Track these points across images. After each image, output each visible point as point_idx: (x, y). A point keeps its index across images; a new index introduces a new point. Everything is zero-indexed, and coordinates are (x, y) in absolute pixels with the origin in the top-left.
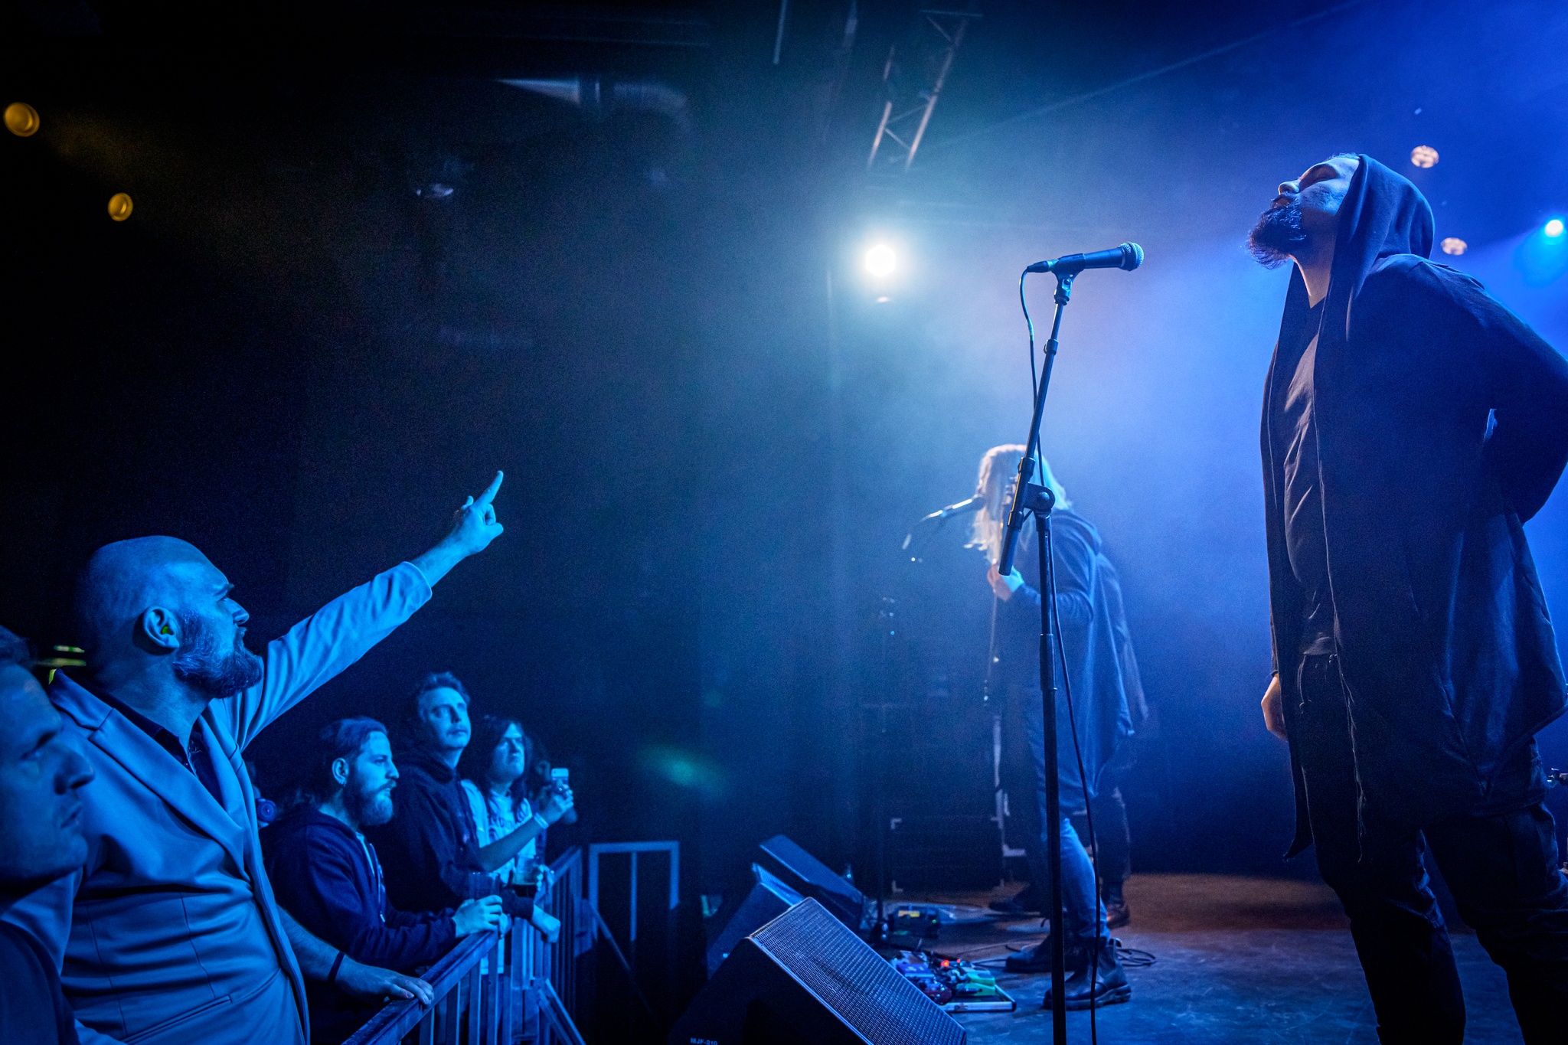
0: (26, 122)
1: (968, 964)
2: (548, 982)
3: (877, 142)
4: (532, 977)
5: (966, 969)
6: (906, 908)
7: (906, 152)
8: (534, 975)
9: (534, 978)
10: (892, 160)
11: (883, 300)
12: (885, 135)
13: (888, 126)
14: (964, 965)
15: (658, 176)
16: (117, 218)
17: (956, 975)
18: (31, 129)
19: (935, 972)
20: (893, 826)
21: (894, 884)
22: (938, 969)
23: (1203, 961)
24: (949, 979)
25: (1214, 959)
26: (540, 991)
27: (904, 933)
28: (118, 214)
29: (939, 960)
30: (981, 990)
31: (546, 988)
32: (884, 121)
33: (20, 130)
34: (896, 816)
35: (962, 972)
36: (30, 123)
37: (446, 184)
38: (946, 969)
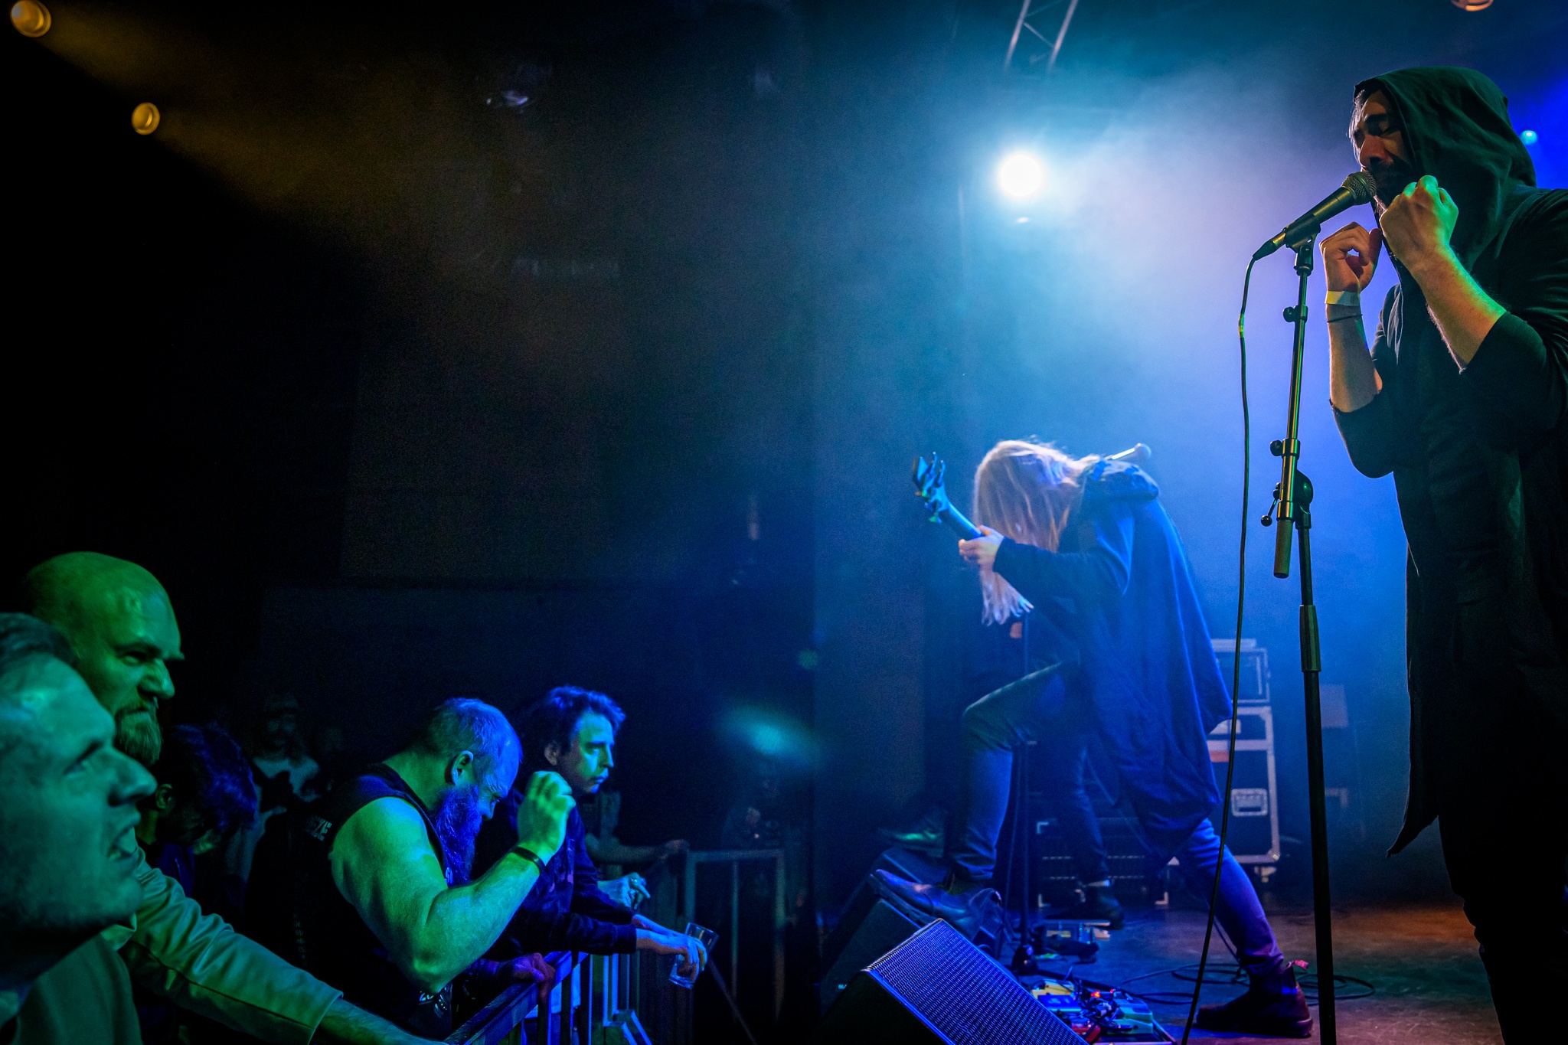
0: (37, 22)
1: (1122, 996)
2: (634, 1017)
3: (1015, 39)
4: (615, 1010)
5: (1119, 1002)
6: (1056, 928)
7: (1051, 49)
8: (619, 1008)
9: (617, 1012)
10: (1033, 59)
11: (1023, 220)
12: (1024, 28)
13: (1027, 20)
14: (1119, 997)
15: (763, 81)
16: (141, 132)
17: (1106, 1008)
18: (42, 29)
19: (1083, 1005)
20: (1039, 831)
21: (1040, 898)
22: (1086, 1001)
23: (1405, 990)
24: (1099, 1013)
25: (1418, 988)
26: (625, 1027)
27: (1053, 956)
28: (143, 127)
29: (1089, 990)
30: (1136, 1027)
31: (631, 1025)
32: (1023, 13)
33: (28, 30)
34: (1043, 819)
35: (1115, 1006)
36: (41, 22)
37: (521, 92)
38: (1096, 1002)
